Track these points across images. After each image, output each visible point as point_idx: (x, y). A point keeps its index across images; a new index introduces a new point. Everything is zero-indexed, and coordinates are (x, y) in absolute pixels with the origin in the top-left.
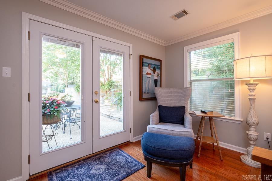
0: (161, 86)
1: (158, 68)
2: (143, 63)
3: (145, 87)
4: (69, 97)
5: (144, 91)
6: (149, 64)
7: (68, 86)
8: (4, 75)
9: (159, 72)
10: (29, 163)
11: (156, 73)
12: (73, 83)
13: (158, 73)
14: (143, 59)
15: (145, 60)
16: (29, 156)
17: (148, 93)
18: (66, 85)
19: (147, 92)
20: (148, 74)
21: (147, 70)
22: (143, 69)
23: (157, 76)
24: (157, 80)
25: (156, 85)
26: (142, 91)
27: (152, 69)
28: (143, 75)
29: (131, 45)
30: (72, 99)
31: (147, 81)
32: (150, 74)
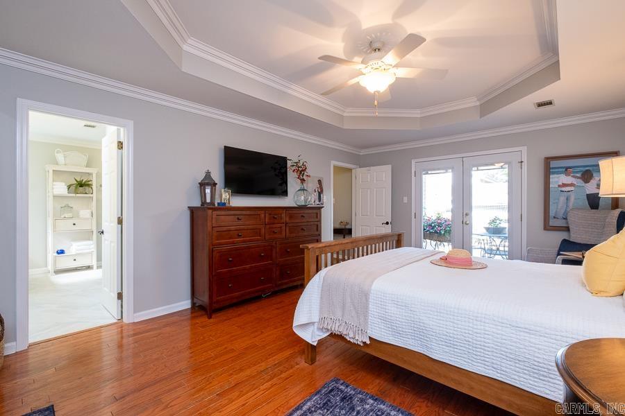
6: (567, 168)
11: (592, 181)
14: (550, 163)
15: (557, 164)
17: (563, 218)
19: (561, 215)
20: (565, 185)
21: (559, 179)
24: (598, 194)
26: (549, 215)
29: (523, 149)
31: (562, 199)
32: (572, 185)
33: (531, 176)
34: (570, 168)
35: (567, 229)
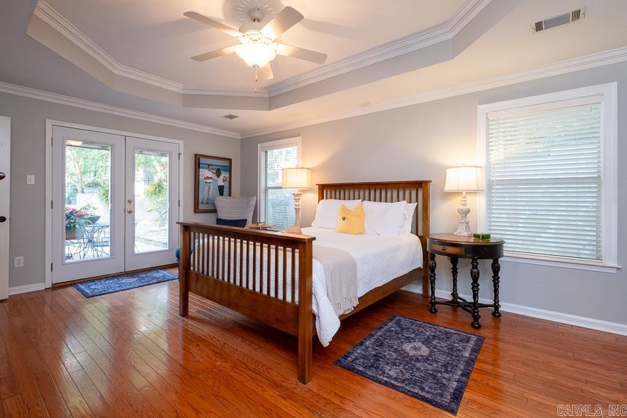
0: (230, 195)
1: (225, 170)
2: (199, 164)
3: (203, 195)
4: (91, 209)
5: (200, 200)
6: (209, 165)
7: (84, 191)
8: (28, 183)
9: (227, 176)
10: (52, 270)
11: (222, 177)
12: (95, 185)
13: (225, 177)
14: (199, 159)
15: (202, 160)
16: (52, 264)
17: (207, 203)
18: (78, 189)
19: (205, 201)
20: (208, 178)
21: (204, 173)
22: (199, 171)
23: (224, 181)
24: (223, 186)
25: (221, 193)
26: (198, 201)
27: (215, 171)
28: (199, 179)
29: (181, 143)
30: (97, 214)
31: (206, 188)
32: (211, 178)
33: (186, 166)
34: (211, 165)
35: (215, 211)
